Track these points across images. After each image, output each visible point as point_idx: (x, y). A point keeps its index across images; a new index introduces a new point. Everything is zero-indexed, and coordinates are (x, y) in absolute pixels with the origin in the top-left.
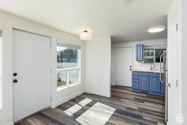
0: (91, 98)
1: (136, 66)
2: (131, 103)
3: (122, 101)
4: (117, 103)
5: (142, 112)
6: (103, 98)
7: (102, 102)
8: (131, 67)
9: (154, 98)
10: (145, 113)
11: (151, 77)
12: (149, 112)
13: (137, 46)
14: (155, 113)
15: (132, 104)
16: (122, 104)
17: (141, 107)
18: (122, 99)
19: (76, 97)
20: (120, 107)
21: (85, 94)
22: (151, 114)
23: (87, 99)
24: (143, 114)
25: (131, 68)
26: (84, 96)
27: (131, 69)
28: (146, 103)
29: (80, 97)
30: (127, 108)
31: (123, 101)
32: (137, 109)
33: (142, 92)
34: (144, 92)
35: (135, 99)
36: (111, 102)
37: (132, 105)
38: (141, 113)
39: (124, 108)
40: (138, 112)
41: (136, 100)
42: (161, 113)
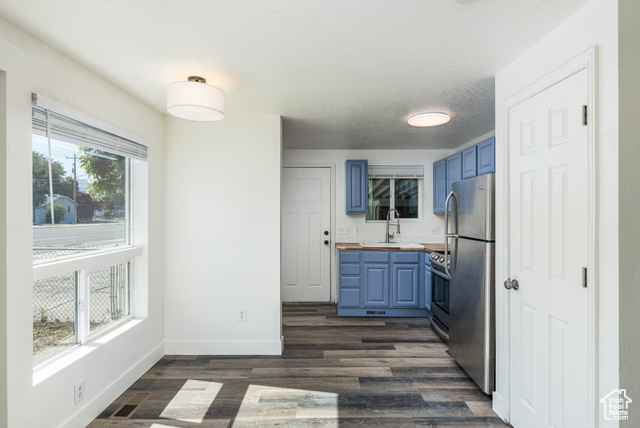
0: (209, 377)
1: (345, 232)
2: (362, 357)
3: (329, 357)
4: (321, 371)
5: (410, 381)
6: (256, 361)
7: (264, 380)
8: (326, 233)
9: (406, 326)
10: (419, 380)
11: (395, 263)
12: (428, 375)
13: (351, 165)
14: (442, 375)
15: (368, 361)
16: (339, 371)
17: (396, 365)
18: (327, 353)
19: (131, 389)
20: (336, 382)
21: (166, 362)
22: (432, 380)
23: (190, 384)
24: (416, 387)
25: (327, 238)
26: (171, 374)
27: (326, 243)
28: (400, 349)
29: (151, 381)
30: (363, 380)
31: (333, 357)
32: (390, 375)
33: (368, 313)
34: (374, 313)
35: (364, 341)
36: (294, 370)
37: (368, 363)
38: (407, 384)
39: (354, 384)
40: (399, 384)
41: (368, 344)
42: (452, 368)
